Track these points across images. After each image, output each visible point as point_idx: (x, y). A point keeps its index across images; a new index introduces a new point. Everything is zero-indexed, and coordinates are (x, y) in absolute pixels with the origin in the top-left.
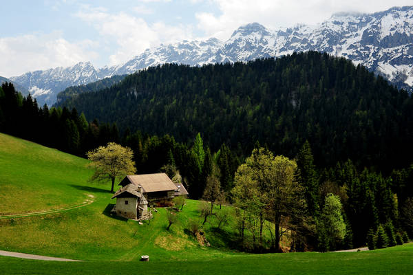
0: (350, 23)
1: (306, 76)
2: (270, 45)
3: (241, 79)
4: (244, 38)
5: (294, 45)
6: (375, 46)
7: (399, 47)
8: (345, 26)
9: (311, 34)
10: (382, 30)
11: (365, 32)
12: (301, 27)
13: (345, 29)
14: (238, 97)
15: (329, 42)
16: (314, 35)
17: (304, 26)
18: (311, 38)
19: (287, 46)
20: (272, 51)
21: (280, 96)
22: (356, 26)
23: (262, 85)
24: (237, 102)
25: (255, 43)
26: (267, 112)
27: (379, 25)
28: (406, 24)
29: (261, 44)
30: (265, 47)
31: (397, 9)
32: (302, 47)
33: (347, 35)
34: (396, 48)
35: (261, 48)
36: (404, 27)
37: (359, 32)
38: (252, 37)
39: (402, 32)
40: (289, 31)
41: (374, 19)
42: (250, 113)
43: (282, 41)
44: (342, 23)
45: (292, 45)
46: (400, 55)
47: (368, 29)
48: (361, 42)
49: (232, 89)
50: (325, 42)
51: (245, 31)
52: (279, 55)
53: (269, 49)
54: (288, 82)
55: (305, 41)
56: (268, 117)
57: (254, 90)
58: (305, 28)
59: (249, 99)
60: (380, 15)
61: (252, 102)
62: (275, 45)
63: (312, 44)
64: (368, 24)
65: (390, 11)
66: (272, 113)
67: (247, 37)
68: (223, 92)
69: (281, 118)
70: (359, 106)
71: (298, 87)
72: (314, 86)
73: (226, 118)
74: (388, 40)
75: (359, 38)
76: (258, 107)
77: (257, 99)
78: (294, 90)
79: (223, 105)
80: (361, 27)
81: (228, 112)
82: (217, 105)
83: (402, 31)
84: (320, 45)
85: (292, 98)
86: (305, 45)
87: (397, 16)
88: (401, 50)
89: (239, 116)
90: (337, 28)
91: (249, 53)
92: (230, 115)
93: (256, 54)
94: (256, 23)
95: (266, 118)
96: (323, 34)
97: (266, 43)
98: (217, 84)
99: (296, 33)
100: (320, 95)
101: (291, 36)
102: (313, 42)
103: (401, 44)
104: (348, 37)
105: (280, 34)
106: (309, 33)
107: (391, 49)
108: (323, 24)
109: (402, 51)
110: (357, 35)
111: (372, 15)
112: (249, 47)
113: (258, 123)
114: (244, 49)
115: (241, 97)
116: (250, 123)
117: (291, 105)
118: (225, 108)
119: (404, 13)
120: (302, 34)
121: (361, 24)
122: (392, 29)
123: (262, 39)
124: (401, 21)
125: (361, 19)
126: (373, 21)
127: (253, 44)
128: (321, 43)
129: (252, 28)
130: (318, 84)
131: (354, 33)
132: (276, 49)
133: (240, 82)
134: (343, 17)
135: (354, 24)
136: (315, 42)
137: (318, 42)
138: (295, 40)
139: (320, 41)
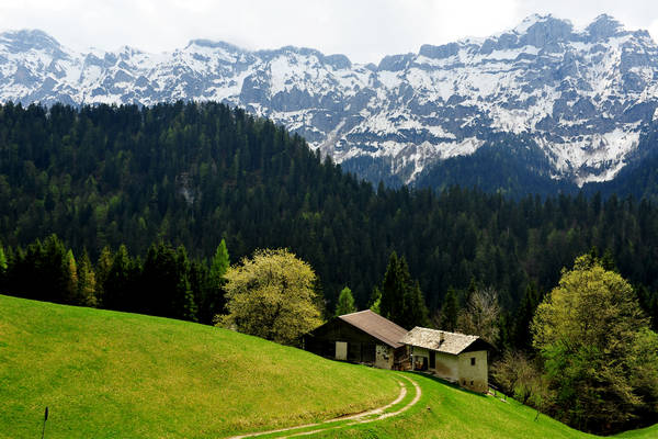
0: (220, 61)
1: (209, 146)
2: (71, 78)
3: (71, 140)
4: (11, 57)
5: (121, 85)
6: (263, 106)
7: (299, 113)
8: (213, 64)
9: (153, 70)
10: (273, 81)
11: (247, 80)
12: (133, 53)
13: (212, 70)
14: (68, 175)
15: (187, 89)
16: (158, 72)
17: (139, 53)
18: (153, 78)
19: (107, 87)
20: (76, 91)
21: (160, 181)
22: (230, 67)
23: (120, 156)
24: (67, 188)
25: (39, 70)
26: (136, 210)
27: (268, 72)
28: (308, 76)
29: (51, 75)
30: (60, 82)
31: (292, 49)
32: (138, 91)
33: (216, 81)
34: (295, 113)
35: (50, 82)
36: (305, 81)
37: (235, 78)
38: (30, 58)
39: (303, 89)
40: (110, 58)
41: (259, 61)
42: (101, 210)
43: (95, 75)
44: (208, 60)
45: (116, 85)
46: (301, 124)
47: (251, 77)
48: (241, 96)
49: (53, 159)
50: (179, 87)
51: (14, 43)
52: (90, 101)
53: (68, 87)
54: (174, 154)
55: (142, 81)
56: (141, 219)
57: (103, 166)
58: (141, 57)
59: (94, 182)
60: (268, 56)
61: (99, 187)
62: (81, 81)
63: (156, 89)
64: (250, 67)
65: (282, 51)
66: (147, 210)
67: (19, 56)
68: (31, 163)
69: (166, 222)
70: (306, 204)
71: (195, 165)
72: (224, 166)
73: (47, 219)
74: (282, 99)
75: (237, 90)
76: (115, 199)
77: (110, 183)
78: (187, 169)
79: (34, 190)
80: (239, 71)
81: (50, 206)
82: (20, 190)
83: (302, 87)
84: (171, 93)
85: (182, 185)
86: (142, 89)
87: (294, 62)
88: (300, 118)
89: (76, 216)
90: (198, 67)
91: (26, 90)
92: (56, 214)
93: (41, 93)
94: (40, 32)
95: (137, 220)
96: (175, 72)
97: (62, 74)
98: (16, 146)
99: (123, 65)
100: (234, 183)
101: (116, 68)
102: (157, 86)
103: (301, 108)
104: (219, 85)
105: (91, 60)
106: (150, 68)
107: (287, 115)
108: (174, 55)
109: (303, 120)
110: (232, 84)
111: (255, 54)
112: (24, 76)
113: (120, 229)
114: (12, 80)
115: (73, 177)
116: (103, 230)
117: (184, 198)
118: (41, 199)
119: (302, 59)
120: (135, 68)
121: (239, 67)
122: (288, 82)
123: (52, 65)
124: (299, 70)
125: (238, 58)
126: (257, 63)
127: (34, 73)
128: (173, 89)
129: (31, 39)
130: (230, 162)
131: (228, 80)
132: (83, 89)
133: (70, 148)
134: (208, 49)
135: (229, 64)
136: (162, 86)
137: (166, 87)
138: (121, 76)
139: (171, 86)
